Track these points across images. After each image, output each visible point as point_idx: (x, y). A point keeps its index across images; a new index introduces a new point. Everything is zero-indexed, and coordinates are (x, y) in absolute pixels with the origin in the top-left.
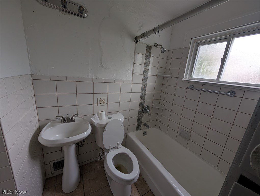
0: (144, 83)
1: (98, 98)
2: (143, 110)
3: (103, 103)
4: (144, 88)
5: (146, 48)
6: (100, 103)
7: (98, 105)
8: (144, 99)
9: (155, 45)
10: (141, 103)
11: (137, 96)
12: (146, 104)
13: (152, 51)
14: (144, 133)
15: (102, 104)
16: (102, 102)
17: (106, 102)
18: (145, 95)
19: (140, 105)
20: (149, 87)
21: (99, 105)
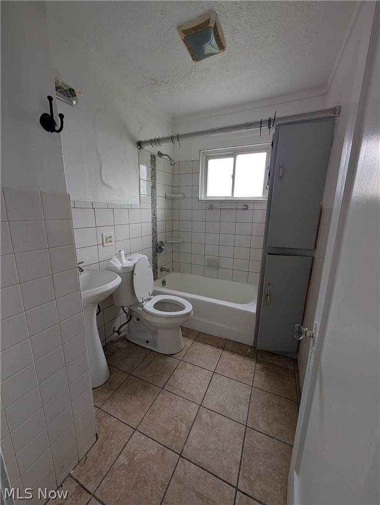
0: (153, 208)
1: (102, 234)
2: (158, 248)
3: (110, 242)
4: (154, 214)
5: (150, 158)
6: (107, 242)
7: (103, 246)
8: (156, 232)
9: (158, 154)
10: (153, 238)
11: (148, 229)
12: (160, 239)
13: (156, 162)
14: (163, 283)
15: (109, 244)
16: (109, 239)
17: (113, 239)
18: (156, 225)
19: (153, 241)
20: (160, 213)
21: (105, 245)
